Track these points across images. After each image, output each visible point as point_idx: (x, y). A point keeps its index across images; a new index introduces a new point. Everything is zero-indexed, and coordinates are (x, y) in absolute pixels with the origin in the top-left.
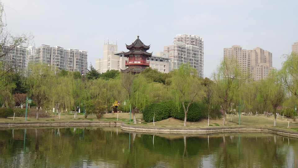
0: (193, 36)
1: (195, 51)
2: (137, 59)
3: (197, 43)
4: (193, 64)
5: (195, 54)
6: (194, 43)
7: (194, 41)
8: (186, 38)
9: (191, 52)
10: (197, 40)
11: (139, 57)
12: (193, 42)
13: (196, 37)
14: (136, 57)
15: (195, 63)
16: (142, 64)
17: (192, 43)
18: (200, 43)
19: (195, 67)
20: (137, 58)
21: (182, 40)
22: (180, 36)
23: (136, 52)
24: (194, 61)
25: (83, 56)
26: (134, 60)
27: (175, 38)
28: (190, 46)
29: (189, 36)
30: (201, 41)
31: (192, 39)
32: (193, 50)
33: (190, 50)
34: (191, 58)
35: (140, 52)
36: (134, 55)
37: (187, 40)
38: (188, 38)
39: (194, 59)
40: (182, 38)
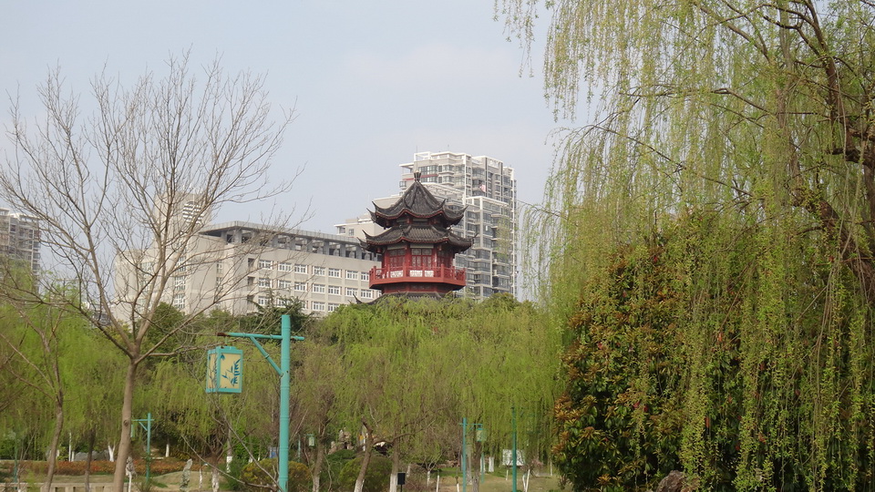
0: (478, 159)
1: (494, 218)
2: (419, 261)
3: (494, 188)
4: (488, 270)
5: (494, 231)
6: (483, 187)
7: (483, 178)
8: (451, 167)
9: (481, 222)
10: (494, 177)
11: (427, 252)
12: (480, 182)
13: (490, 164)
14: (416, 252)
15: (494, 266)
16: (441, 280)
17: (476, 188)
18: (506, 189)
19: (496, 280)
20: (422, 256)
21: (436, 176)
22: (429, 157)
23: (417, 233)
24: (491, 261)
25: (25, 237)
26: (411, 264)
27: (407, 167)
28: (477, 202)
29: (464, 158)
30: (507, 179)
31: (475, 171)
32: (486, 217)
33: (477, 215)
34: (482, 246)
35: (429, 234)
36: (409, 243)
37: (457, 174)
38: (460, 168)
39: (491, 250)
40: (436, 166)
